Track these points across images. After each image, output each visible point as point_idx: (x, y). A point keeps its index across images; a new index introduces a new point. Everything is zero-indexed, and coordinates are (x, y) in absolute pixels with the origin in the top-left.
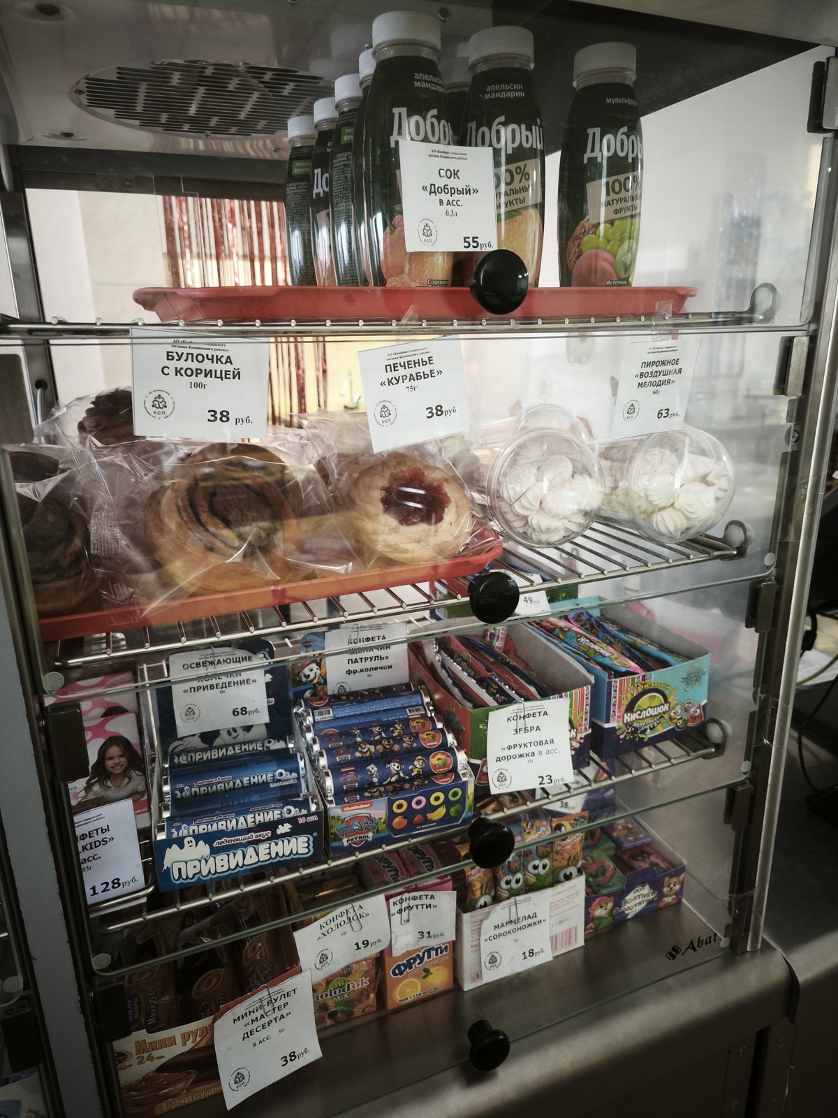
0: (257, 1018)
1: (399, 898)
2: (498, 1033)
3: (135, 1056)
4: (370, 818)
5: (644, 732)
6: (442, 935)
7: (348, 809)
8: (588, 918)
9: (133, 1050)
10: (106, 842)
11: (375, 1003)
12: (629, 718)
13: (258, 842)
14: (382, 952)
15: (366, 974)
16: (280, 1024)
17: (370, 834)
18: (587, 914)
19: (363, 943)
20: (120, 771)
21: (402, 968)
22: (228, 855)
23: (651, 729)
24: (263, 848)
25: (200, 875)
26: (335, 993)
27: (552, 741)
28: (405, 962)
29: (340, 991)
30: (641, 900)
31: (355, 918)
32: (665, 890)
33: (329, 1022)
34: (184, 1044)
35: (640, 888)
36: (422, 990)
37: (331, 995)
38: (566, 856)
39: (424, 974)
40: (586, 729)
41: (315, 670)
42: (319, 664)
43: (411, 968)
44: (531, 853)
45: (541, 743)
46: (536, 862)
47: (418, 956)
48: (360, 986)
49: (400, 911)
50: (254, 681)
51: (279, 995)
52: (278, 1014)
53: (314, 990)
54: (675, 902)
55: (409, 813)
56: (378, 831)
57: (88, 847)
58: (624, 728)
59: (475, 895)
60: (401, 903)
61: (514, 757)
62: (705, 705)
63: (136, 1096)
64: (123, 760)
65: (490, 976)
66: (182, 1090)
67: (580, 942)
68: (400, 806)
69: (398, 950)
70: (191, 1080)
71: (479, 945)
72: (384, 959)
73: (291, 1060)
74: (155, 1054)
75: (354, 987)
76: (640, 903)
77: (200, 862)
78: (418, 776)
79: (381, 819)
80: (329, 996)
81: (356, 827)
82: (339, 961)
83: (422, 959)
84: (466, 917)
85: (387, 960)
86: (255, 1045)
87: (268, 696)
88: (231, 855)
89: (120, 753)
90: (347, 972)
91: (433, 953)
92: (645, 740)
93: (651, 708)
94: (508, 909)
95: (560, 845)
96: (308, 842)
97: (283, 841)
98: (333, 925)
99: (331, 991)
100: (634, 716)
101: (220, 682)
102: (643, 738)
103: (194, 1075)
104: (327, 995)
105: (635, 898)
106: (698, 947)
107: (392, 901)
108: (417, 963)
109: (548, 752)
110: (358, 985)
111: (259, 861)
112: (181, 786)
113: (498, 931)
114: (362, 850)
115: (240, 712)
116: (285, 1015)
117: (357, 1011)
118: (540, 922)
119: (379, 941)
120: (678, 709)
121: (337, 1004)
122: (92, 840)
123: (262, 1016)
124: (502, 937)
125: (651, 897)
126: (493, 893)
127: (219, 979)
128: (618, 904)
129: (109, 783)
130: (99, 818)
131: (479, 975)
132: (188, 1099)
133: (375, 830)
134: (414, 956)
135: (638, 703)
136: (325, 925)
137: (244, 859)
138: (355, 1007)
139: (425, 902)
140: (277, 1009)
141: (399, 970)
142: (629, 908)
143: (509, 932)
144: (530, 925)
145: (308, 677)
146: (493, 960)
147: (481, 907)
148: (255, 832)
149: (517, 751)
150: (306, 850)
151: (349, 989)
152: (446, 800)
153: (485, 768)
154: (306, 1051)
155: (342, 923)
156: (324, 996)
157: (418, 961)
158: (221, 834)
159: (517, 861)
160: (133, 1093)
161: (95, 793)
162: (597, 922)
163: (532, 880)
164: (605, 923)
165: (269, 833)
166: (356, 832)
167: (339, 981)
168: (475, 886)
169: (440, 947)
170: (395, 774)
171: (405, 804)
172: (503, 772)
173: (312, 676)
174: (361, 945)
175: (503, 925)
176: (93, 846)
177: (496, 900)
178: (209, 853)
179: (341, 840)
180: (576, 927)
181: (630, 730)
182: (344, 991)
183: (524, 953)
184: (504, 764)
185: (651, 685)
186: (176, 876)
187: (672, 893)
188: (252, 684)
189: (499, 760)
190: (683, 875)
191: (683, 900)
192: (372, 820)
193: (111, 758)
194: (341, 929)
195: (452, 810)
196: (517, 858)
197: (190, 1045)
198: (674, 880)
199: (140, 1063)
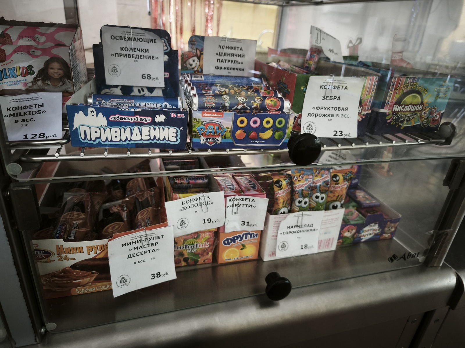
0: (137, 247)
1: (233, 197)
2: (285, 279)
3: (56, 255)
4: (221, 127)
5: (402, 122)
6: (256, 225)
7: (205, 115)
8: (341, 237)
9: (55, 251)
10: (41, 113)
11: (211, 258)
12: (397, 108)
13: (141, 124)
14: (219, 228)
15: (207, 240)
16: (152, 254)
17: (220, 138)
18: (340, 233)
19: (208, 220)
20: (57, 77)
21: (230, 241)
22: (120, 130)
23: (407, 121)
24: (145, 129)
25: (100, 140)
26: (188, 247)
27: (347, 109)
28: (232, 238)
29: (191, 247)
30: (371, 232)
31: (204, 204)
32: (386, 229)
33: (183, 264)
34: (89, 254)
35: (373, 224)
36: (240, 256)
37: (186, 248)
38: (337, 195)
39: (242, 247)
40: (368, 110)
41: (196, 62)
42: (199, 58)
43: (234, 242)
44: (316, 188)
45: (339, 109)
46: (318, 194)
47: (240, 236)
48: (204, 247)
49: (232, 206)
50: (157, 58)
51: (153, 237)
52: (151, 248)
53: (175, 243)
54: (390, 237)
55: (248, 129)
56: (225, 138)
57: (28, 113)
58: (392, 116)
59: (279, 205)
60: (234, 201)
61: (320, 115)
62: (443, 113)
63: (58, 281)
64: (60, 72)
65: (280, 255)
66: (88, 283)
67: (334, 248)
68: (242, 122)
69: (228, 229)
70: (94, 278)
71: (277, 236)
72: (219, 233)
73: (157, 277)
74: (70, 256)
75: (200, 246)
76: (370, 234)
77: (100, 129)
78: (256, 108)
79: (228, 128)
80: (184, 248)
81: (211, 131)
82: (192, 227)
83: (242, 238)
84: (272, 217)
85: (221, 235)
86: (135, 263)
87: (165, 71)
88: (122, 130)
89: (59, 67)
90: (197, 235)
91: (249, 236)
92: (402, 128)
93: (412, 105)
94: (297, 218)
95: (334, 187)
96: (176, 133)
97: (159, 128)
98: (190, 204)
99: (186, 245)
100: (400, 108)
101: (135, 53)
102: (401, 126)
103: (96, 275)
104: (183, 247)
105: (368, 230)
106: (407, 258)
107: (228, 198)
108: (238, 240)
109: (343, 116)
110: (203, 246)
111: (142, 139)
112: (100, 99)
113: (289, 230)
114: (213, 149)
115: (146, 77)
116: (156, 250)
117: (201, 260)
118: (314, 230)
119: (218, 221)
120: (427, 111)
121: (189, 254)
122: (31, 110)
123: (141, 247)
124: (291, 233)
125: (377, 232)
126: (289, 208)
127: (120, 227)
128: (358, 231)
129: (49, 83)
130: (37, 98)
131: (273, 254)
132: (93, 289)
133: (223, 136)
134: (237, 235)
135: (405, 99)
136: (185, 203)
137: (131, 135)
138: (199, 258)
139: (248, 203)
140: (150, 245)
141: (228, 242)
142: (364, 236)
143: (295, 232)
144: (308, 231)
145: (191, 65)
146: (284, 246)
147: (281, 213)
148: (140, 116)
149: (322, 112)
150: (175, 139)
151: (197, 247)
152: (274, 126)
153: (299, 120)
154: (167, 274)
155: (196, 205)
156: (182, 248)
157: (239, 239)
158: (115, 111)
159: (307, 191)
160: (56, 278)
161: (38, 86)
162: (344, 240)
163: (314, 205)
164: (348, 241)
165: (149, 119)
166: (210, 134)
167: (191, 241)
168: (280, 200)
169: (253, 234)
170: (241, 104)
171: (246, 121)
172: (312, 124)
173: (194, 66)
174: (206, 221)
175: (292, 227)
176: (31, 113)
177: (290, 211)
178: (106, 125)
179: (199, 137)
180: (333, 238)
181: (394, 118)
182: (194, 247)
183: (302, 246)
184: (312, 119)
185: (416, 87)
186: (83, 137)
187: (389, 232)
188: (155, 60)
189: (309, 115)
190: (398, 223)
191: (394, 238)
192: (222, 128)
193: (53, 69)
194: (196, 209)
195: (277, 134)
196: (307, 189)
197: (92, 255)
198: (392, 225)
199: (60, 260)
